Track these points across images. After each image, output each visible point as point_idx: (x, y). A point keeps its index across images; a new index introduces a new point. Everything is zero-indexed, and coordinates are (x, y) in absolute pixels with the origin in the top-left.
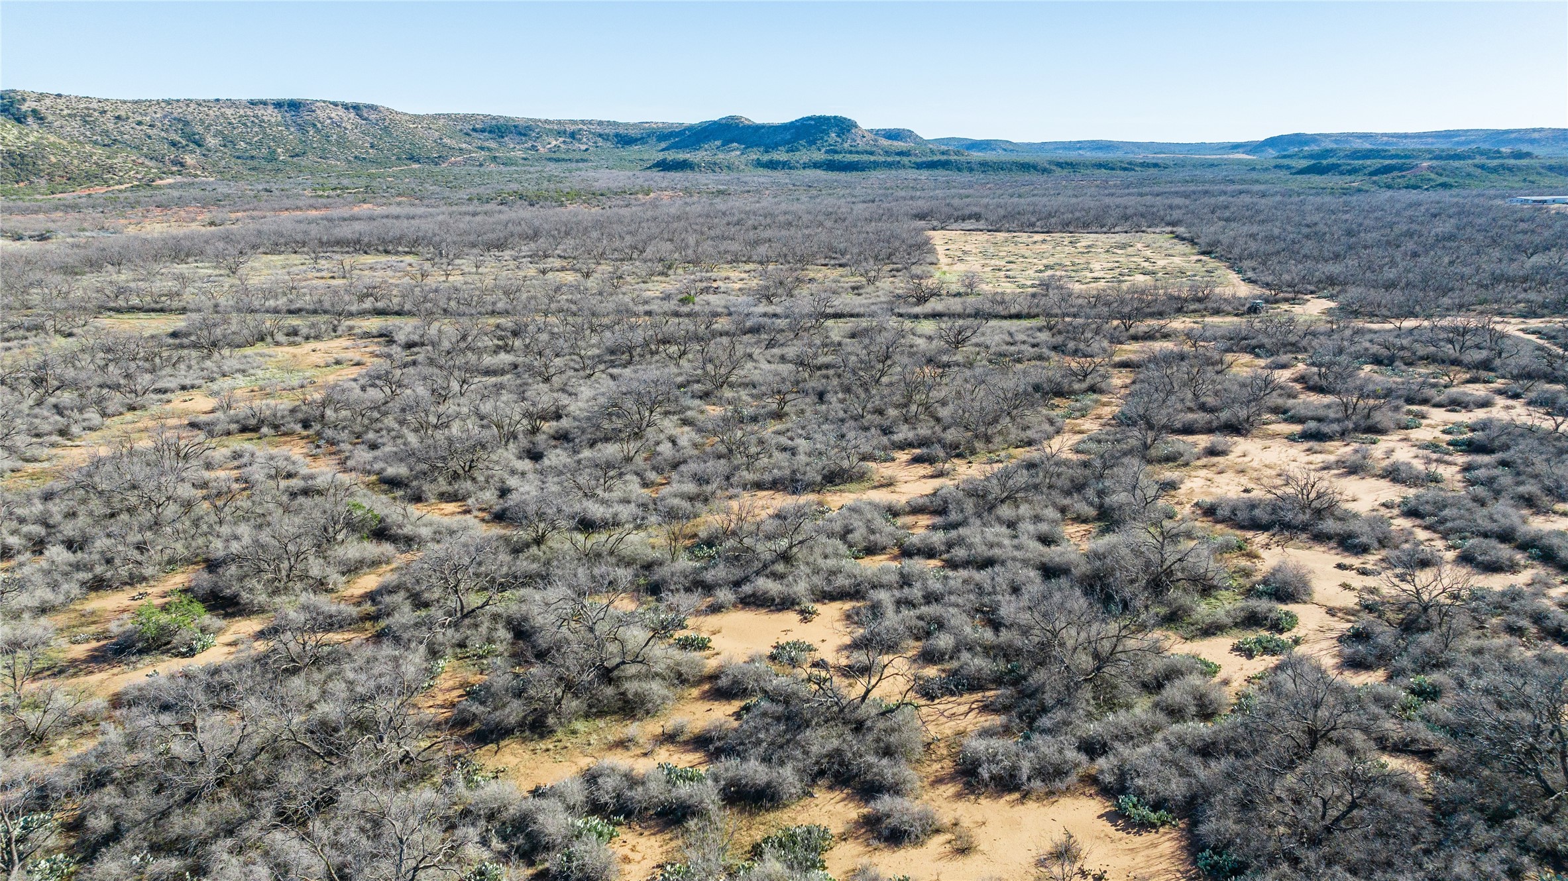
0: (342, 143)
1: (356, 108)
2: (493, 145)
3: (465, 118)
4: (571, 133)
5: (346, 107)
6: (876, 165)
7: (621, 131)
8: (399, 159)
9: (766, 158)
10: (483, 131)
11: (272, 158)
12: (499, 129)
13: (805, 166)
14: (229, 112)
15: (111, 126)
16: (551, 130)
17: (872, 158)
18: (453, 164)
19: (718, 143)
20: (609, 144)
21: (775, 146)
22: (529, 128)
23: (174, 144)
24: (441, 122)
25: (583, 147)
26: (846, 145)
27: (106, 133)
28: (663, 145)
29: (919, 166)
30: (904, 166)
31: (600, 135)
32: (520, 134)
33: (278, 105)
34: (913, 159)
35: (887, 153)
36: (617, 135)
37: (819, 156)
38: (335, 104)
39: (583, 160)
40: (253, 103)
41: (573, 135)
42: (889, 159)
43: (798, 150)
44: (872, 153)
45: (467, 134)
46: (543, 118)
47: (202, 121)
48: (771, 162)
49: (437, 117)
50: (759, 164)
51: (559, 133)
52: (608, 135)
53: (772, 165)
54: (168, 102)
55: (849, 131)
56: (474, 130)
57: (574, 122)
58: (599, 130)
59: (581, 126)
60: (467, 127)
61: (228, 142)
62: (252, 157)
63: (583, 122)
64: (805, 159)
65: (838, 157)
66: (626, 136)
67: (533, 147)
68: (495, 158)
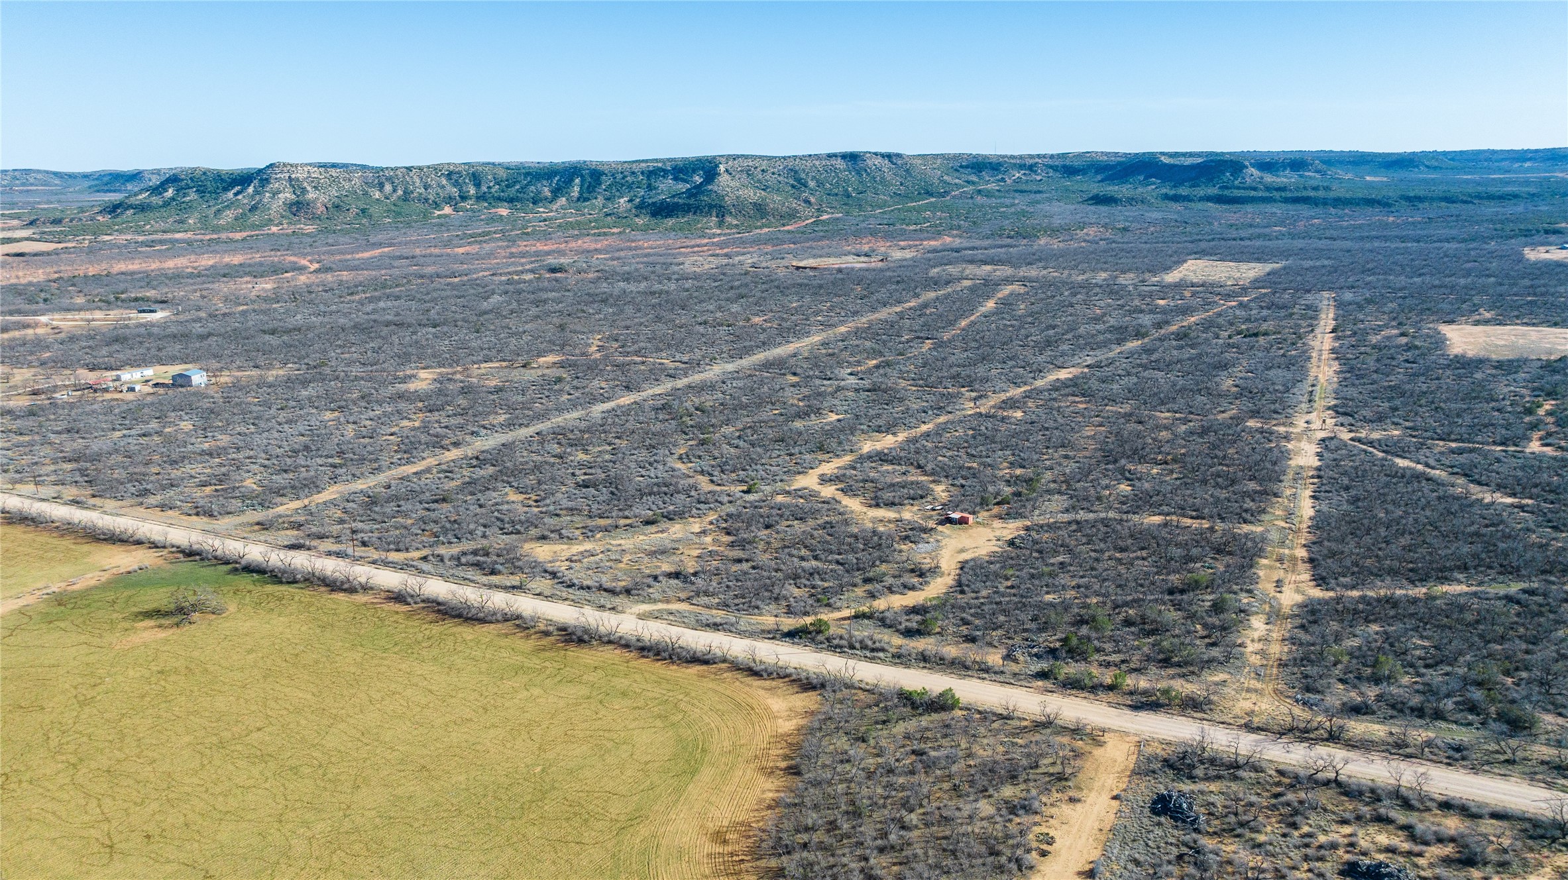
0: (883, 181)
1: (888, 156)
2: (974, 178)
3: (956, 157)
4: (1028, 165)
5: (883, 156)
6: (1253, 200)
7: (1068, 163)
8: (920, 194)
9: (1172, 192)
10: (967, 167)
11: (849, 196)
12: (979, 166)
13: (1201, 199)
14: (817, 163)
15: (760, 176)
16: (1015, 164)
17: (1253, 193)
18: (954, 197)
19: (1142, 178)
20: (1058, 175)
21: (1181, 183)
22: (1000, 164)
23: (794, 186)
24: (939, 161)
25: (1039, 178)
26: (1236, 182)
28: (1099, 177)
29: (1286, 200)
30: (1275, 201)
31: (1051, 167)
32: (993, 169)
33: (844, 156)
34: (1289, 195)
35: (1268, 188)
36: (1064, 166)
37: (1213, 191)
38: (876, 154)
39: (1040, 192)
40: (830, 156)
41: (1031, 168)
42: (1267, 194)
43: (1199, 186)
44: (1255, 189)
45: (957, 170)
46: (1009, 153)
47: (804, 170)
48: (1174, 196)
49: (936, 156)
50: (1166, 197)
51: (1022, 167)
52: (1057, 166)
53: (1176, 198)
54: (784, 158)
55: (1241, 171)
56: (961, 167)
57: (1031, 156)
58: (1051, 162)
59: (1037, 160)
60: (957, 164)
61: (820, 184)
62: (836, 195)
63: (1038, 156)
64: (1202, 193)
65: (1227, 192)
66: (1071, 167)
67: (1003, 180)
68: (979, 192)
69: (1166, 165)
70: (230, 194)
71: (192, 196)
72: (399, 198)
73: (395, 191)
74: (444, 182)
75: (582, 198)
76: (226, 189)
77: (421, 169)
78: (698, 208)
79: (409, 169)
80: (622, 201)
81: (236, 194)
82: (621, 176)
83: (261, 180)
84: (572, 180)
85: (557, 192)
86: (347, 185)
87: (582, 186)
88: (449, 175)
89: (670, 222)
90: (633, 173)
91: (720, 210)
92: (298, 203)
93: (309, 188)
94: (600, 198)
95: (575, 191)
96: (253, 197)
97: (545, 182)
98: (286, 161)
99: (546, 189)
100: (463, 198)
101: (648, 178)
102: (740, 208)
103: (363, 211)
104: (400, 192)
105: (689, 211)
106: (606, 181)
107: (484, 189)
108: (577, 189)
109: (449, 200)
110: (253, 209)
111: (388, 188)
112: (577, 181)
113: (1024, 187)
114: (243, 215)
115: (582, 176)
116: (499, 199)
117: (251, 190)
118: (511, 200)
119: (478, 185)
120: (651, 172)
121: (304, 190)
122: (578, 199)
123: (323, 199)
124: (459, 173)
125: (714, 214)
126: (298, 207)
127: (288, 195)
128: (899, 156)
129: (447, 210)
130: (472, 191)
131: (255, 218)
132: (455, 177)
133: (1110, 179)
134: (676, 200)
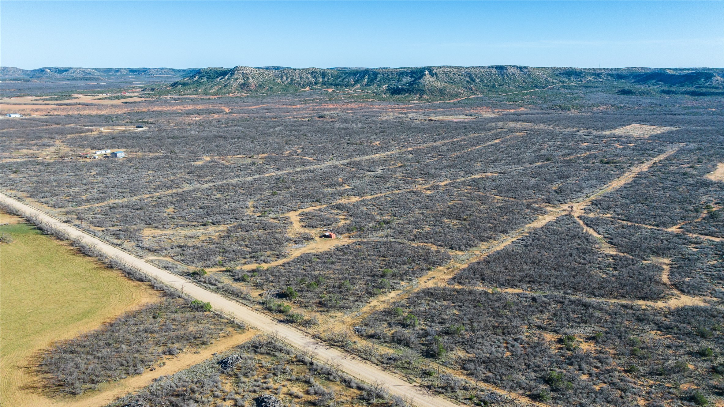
0: (515, 81)
1: (520, 68)
2: (566, 80)
3: (558, 69)
4: (597, 74)
5: (517, 67)
7: (619, 73)
8: (532, 87)
9: (667, 89)
10: (563, 74)
11: (494, 86)
12: (570, 73)
13: (683, 93)
14: (482, 70)
16: (590, 73)
17: (714, 90)
18: (549, 89)
19: (654, 81)
20: (613, 79)
21: (675, 84)
22: (581, 73)
23: (467, 81)
24: (548, 71)
25: (601, 80)
26: (706, 84)
27: (451, 79)
28: (633, 81)
31: (610, 75)
32: (577, 75)
33: (497, 67)
36: (617, 75)
37: (693, 89)
38: (514, 67)
40: (489, 67)
41: (599, 75)
43: (684, 86)
44: (716, 88)
45: (557, 75)
46: (588, 67)
47: (475, 74)
48: (668, 91)
49: (547, 68)
50: (663, 92)
52: (613, 75)
54: (466, 68)
55: (711, 78)
56: (561, 73)
57: (600, 69)
58: (610, 72)
59: (603, 71)
60: (558, 72)
61: (482, 80)
62: (488, 86)
63: (604, 69)
64: (684, 90)
65: (699, 90)
66: (621, 75)
67: (581, 81)
68: (564, 86)
69: (669, 75)
70: (218, 79)
71: (205, 79)
72: (288, 83)
73: (287, 79)
74: (309, 76)
75: (367, 85)
76: (217, 77)
77: (300, 70)
78: (412, 90)
79: (295, 70)
80: (384, 86)
81: (220, 79)
82: (387, 75)
83: (231, 73)
84: (364, 76)
85: (356, 82)
86: (267, 77)
87: (368, 79)
88: (312, 73)
89: (397, 97)
90: (392, 74)
91: (422, 92)
92: (244, 84)
93: (250, 78)
94: (375, 85)
95: (365, 81)
96: (226, 81)
97: (352, 77)
98: (242, 65)
99: (352, 80)
100: (316, 83)
101: (399, 76)
102: (432, 91)
103: (271, 88)
104: (289, 80)
105: (407, 92)
106: (380, 77)
107: (326, 79)
108: (366, 80)
109: (310, 84)
110: (226, 86)
111: (284, 78)
112: (367, 77)
113: (591, 85)
114: (221, 88)
115: (369, 75)
116: (331, 84)
117: (226, 78)
118: (336, 85)
119: (324, 78)
120: (401, 73)
121: (248, 78)
122: (366, 85)
123: (255, 82)
124: (316, 72)
125: (419, 94)
126: (244, 86)
127: (241, 80)
128: (526, 67)
129: (308, 89)
130: (321, 80)
131: (225, 90)
132: (314, 74)
133: (638, 82)
134: (403, 87)
